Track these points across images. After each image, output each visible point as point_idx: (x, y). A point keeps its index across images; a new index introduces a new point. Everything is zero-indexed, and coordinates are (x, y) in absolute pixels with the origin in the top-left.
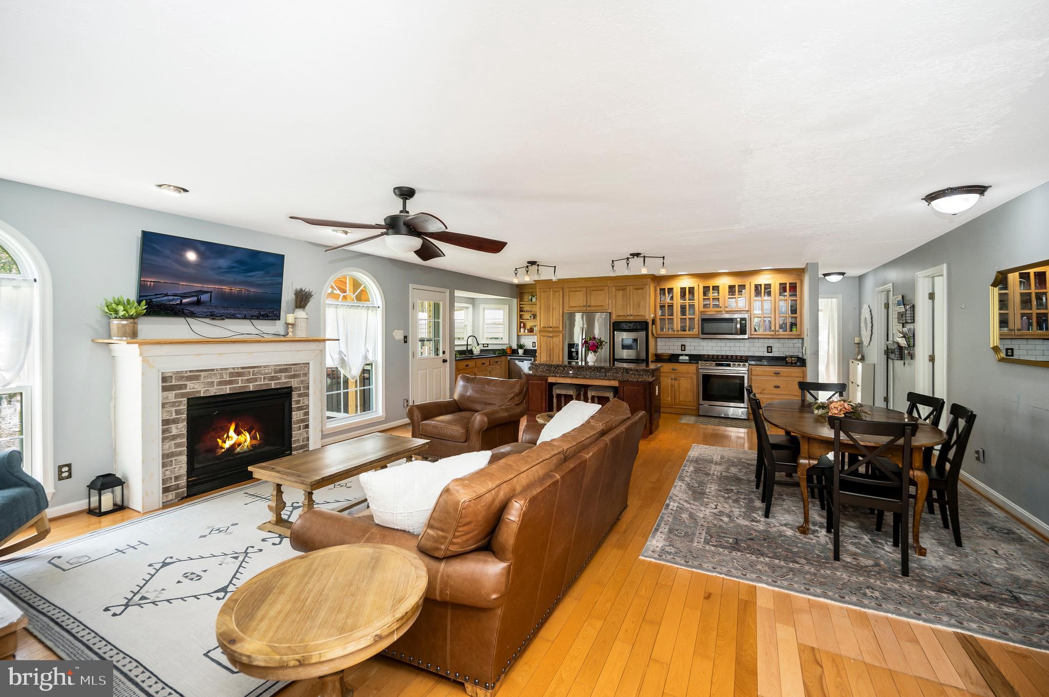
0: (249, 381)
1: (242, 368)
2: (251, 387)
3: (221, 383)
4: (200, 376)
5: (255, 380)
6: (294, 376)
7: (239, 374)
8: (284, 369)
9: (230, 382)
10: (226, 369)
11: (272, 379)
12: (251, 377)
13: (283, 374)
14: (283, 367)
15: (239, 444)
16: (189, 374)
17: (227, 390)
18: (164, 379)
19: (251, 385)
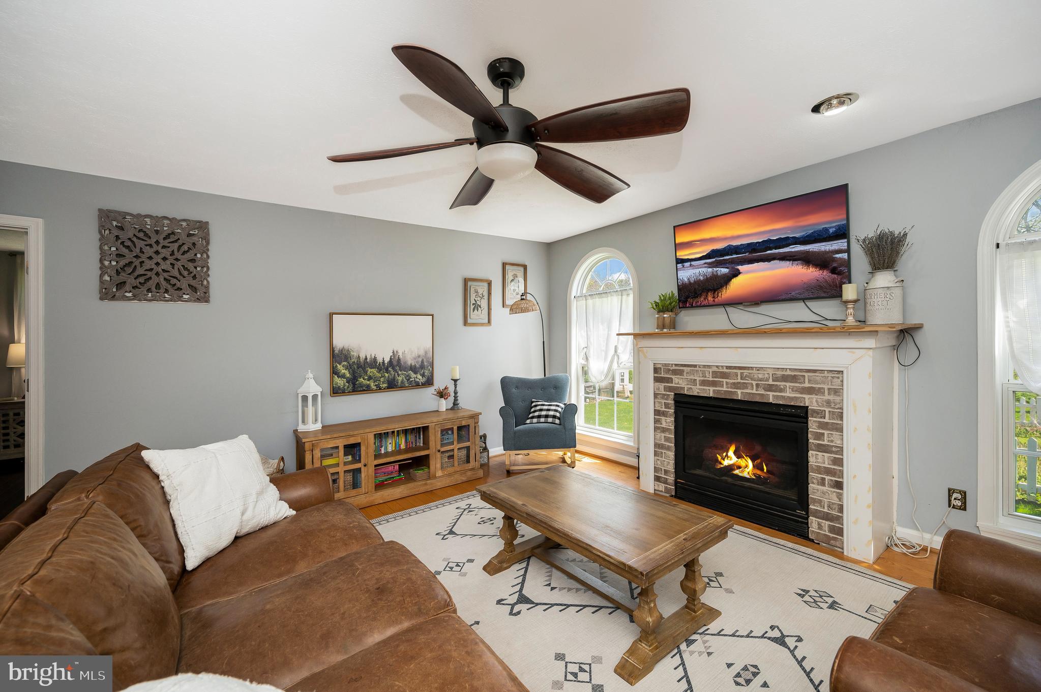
0: (736, 386)
1: (728, 367)
2: (739, 395)
3: (703, 383)
4: (683, 371)
5: (744, 386)
6: (810, 391)
7: (724, 375)
8: (793, 377)
9: (713, 384)
10: (709, 366)
11: (770, 388)
12: (739, 380)
13: (788, 384)
14: (789, 373)
15: (739, 467)
16: (674, 367)
17: (710, 392)
18: (656, 370)
19: (739, 392)
